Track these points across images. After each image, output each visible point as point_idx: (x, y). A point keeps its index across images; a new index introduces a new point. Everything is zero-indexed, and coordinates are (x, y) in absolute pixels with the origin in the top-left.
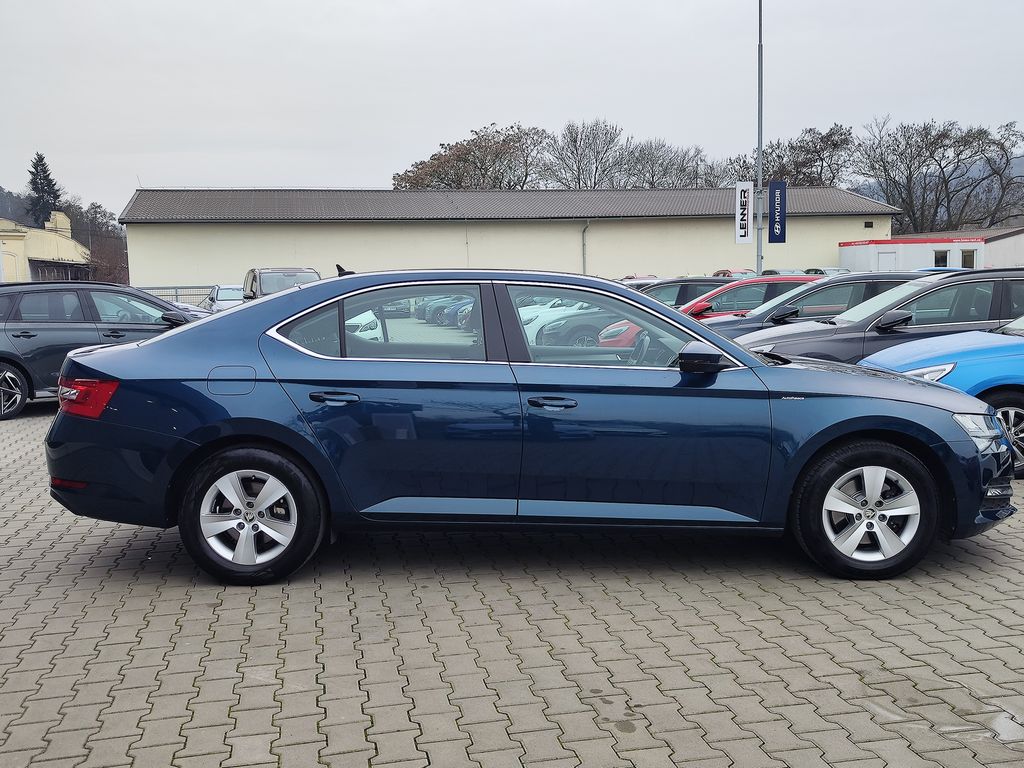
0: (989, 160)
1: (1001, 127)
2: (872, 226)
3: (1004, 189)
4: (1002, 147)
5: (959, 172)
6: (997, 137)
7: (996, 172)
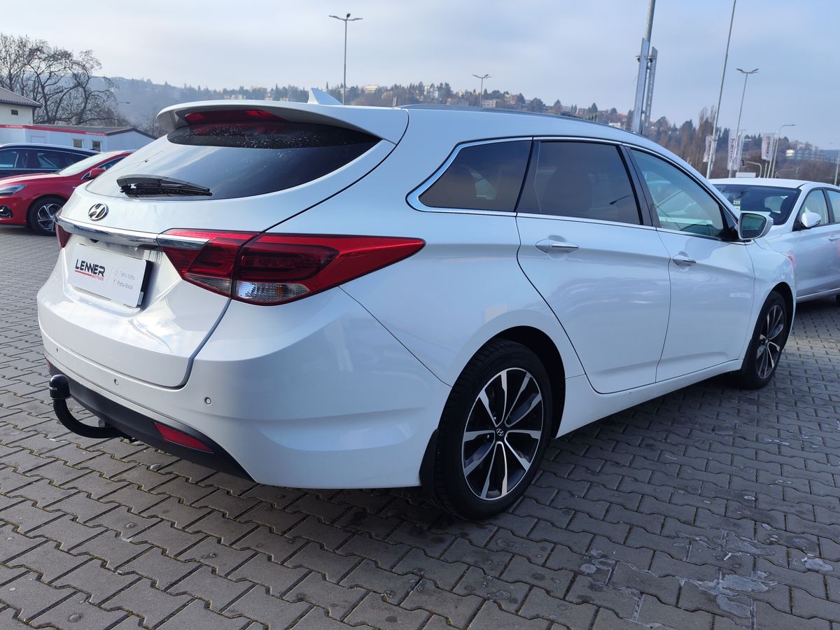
0: (75, 76)
1: (82, 52)
2: (17, 114)
3: (87, 98)
4: (84, 67)
5: (52, 81)
6: (80, 59)
7: (79, 84)
